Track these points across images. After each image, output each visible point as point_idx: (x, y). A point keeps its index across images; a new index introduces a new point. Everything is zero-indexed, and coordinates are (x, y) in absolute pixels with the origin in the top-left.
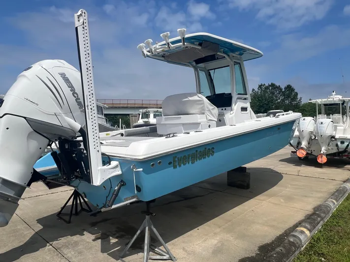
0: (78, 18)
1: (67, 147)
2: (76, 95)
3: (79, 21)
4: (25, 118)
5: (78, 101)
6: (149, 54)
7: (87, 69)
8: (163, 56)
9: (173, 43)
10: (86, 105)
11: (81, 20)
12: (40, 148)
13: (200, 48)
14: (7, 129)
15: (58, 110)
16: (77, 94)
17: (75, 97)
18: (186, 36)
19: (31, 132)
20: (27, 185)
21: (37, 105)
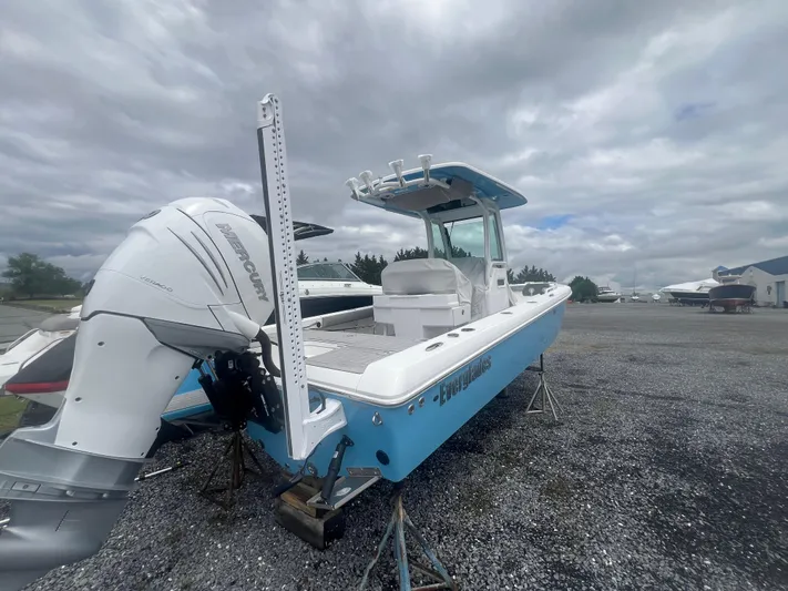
0: (264, 109)
1: (231, 367)
2: (251, 267)
3: (265, 116)
4: (142, 319)
5: (255, 278)
6: (363, 195)
7: (282, 217)
8: (383, 199)
9: (409, 177)
10: (279, 293)
11: (270, 117)
12: (177, 378)
13: (448, 187)
14: (101, 344)
15: (216, 298)
16: (253, 266)
17: (248, 270)
18: (433, 167)
19: (156, 349)
20: (147, 457)
21: (170, 290)
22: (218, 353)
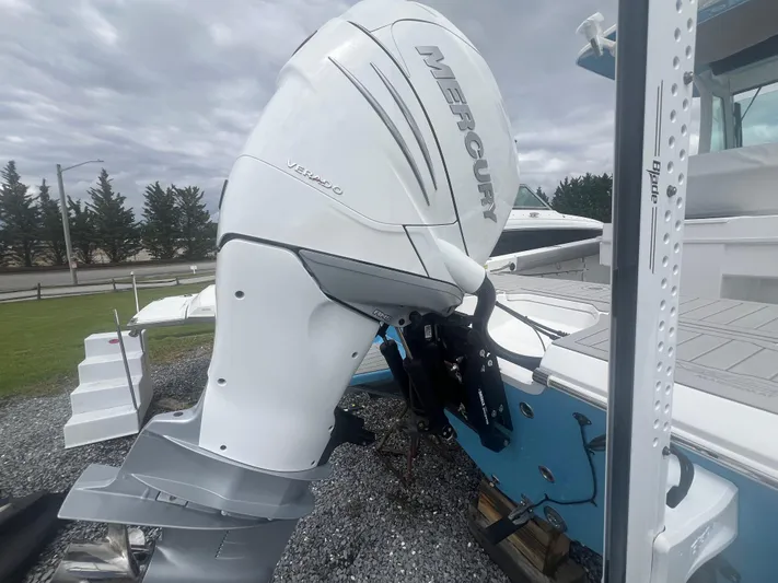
1: (428, 335)
2: (474, 147)
4: (296, 250)
5: (482, 171)
12: (354, 355)
14: (240, 294)
15: (415, 212)
16: (479, 144)
17: (471, 153)
19: (324, 305)
20: (319, 465)
21: (338, 192)
22: (414, 314)
